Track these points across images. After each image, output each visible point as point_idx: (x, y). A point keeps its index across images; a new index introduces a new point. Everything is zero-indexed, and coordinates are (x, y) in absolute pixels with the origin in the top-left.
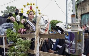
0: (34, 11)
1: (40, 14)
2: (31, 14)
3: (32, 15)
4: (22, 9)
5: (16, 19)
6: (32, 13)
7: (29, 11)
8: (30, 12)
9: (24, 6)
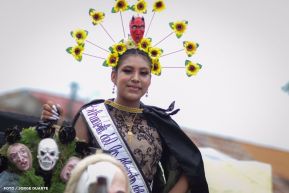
0: (153, 46)
1: (192, 68)
2: (129, 70)
3: (136, 77)
4: (79, 36)
5: (36, 162)
6: (136, 61)
7: (119, 48)
8: (129, 52)
9: (96, 17)
